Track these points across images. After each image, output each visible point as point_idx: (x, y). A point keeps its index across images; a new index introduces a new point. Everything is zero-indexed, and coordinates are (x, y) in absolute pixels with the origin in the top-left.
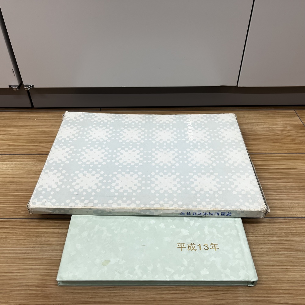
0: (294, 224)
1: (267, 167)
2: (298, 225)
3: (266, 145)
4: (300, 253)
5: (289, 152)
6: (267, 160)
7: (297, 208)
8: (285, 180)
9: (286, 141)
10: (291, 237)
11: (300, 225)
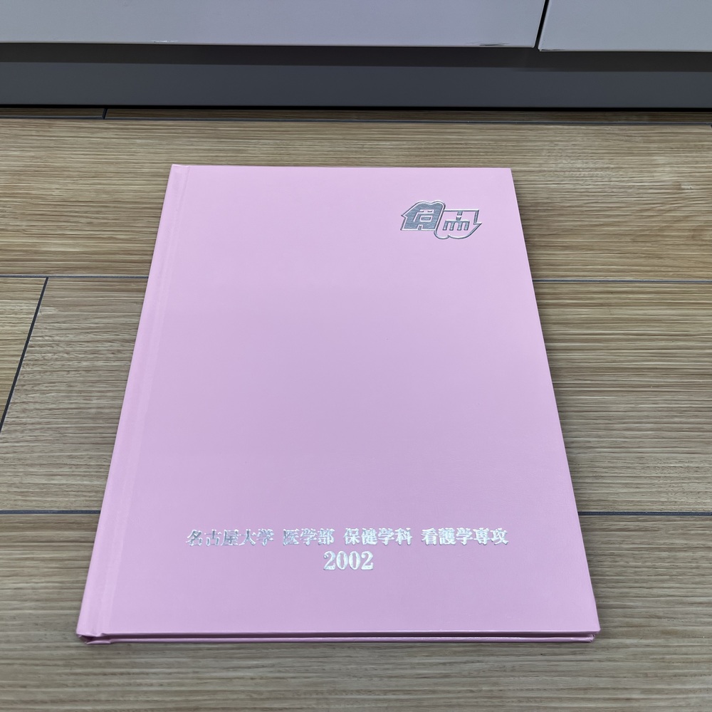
0: (668, 538)
1: (606, 328)
2: (680, 542)
3: (610, 251)
4: (674, 642)
5: (678, 276)
6: (609, 305)
7: (683, 478)
8: (657, 377)
9: (673, 236)
10: (655, 584)
11: (686, 539)
